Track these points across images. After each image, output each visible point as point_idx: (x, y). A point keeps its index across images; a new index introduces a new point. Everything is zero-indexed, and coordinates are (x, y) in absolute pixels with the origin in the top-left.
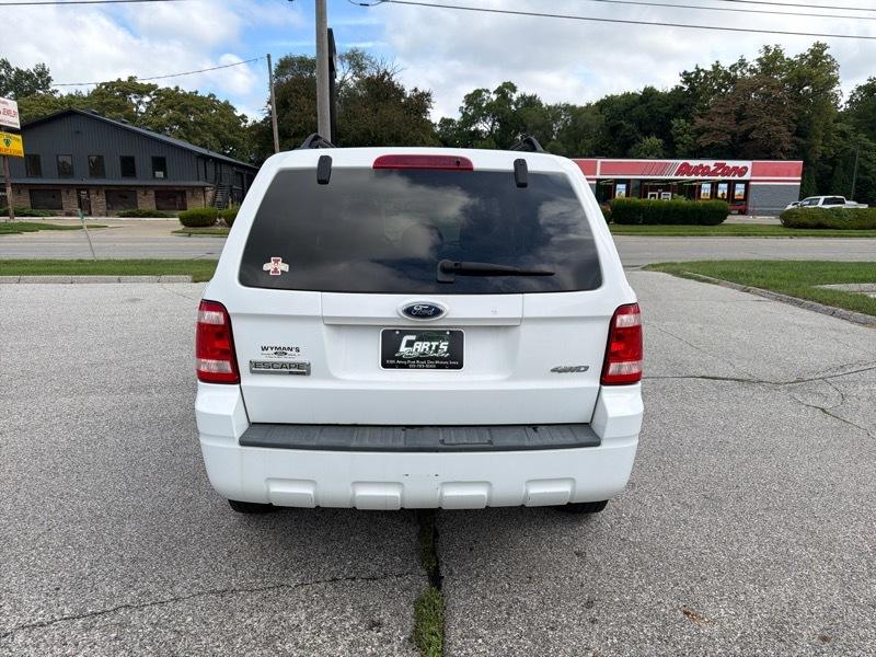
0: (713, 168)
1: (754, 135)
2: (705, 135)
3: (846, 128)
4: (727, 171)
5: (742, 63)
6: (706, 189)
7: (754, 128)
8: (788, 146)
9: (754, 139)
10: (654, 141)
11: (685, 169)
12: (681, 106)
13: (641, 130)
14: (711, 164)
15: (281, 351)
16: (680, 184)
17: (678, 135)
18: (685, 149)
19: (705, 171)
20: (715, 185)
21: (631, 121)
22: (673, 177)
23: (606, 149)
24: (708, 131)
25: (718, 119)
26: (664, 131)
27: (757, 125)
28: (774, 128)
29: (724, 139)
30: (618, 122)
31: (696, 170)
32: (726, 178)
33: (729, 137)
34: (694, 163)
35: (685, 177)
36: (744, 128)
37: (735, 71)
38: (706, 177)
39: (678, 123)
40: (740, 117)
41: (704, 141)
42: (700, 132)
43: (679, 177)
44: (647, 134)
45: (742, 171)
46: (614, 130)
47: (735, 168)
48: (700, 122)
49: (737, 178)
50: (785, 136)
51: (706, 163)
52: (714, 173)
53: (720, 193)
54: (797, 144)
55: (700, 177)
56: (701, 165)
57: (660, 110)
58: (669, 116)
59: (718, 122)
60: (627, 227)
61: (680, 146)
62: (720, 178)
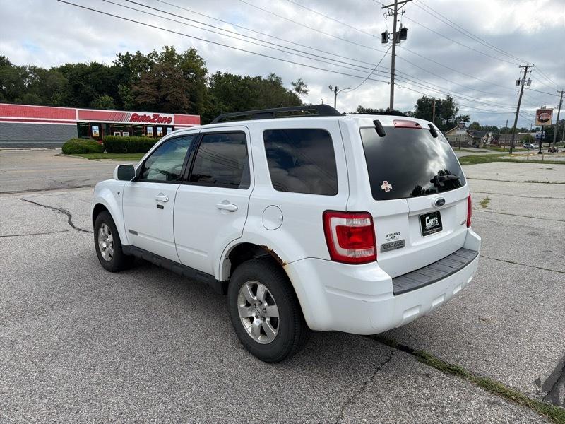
0: (152, 118)
1: (168, 98)
2: (140, 96)
3: (214, 98)
4: (161, 120)
5: (155, 54)
6: (150, 130)
7: (167, 94)
8: (188, 107)
9: (169, 101)
10: (107, 98)
11: (135, 118)
12: (121, 76)
13: (96, 90)
14: (150, 114)
15: (393, 236)
16: (134, 127)
17: (123, 95)
18: (129, 105)
19: (148, 119)
20: (155, 128)
21: (88, 83)
22: (129, 122)
23: (72, 101)
24: (141, 94)
25: (147, 88)
26: (113, 92)
27: (169, 92)
28: (179, 95)
29: (152, 100)
30: (78, 82)
31: (143, 118)
32: (160, 124)
33: (154, 99)
34: (141, 114)
35: (136, 123)
36: (162, 94)
37: (152, 58)
38: (149, 123)
39: (122, 88)
40: (159, 86)
41: (140, 100)
42: (137, 94)
43: (132, 123)
44: (102, 93)
45: (169, 120)
46: (77, 88)
47: (165, 118)
48: (136, 88)
49: (166, 124)
50: (186, 101)
51: (148, 114)
52: (153, 121)
53: (158, 133)
54: (192, 105)
55: (145, 123)
56: (145, 116)
57: (109, 77)
58: (115, 83)
59: (146, 89)
60: (118, 155)
61: (125, 102)
62: (157, 124)
